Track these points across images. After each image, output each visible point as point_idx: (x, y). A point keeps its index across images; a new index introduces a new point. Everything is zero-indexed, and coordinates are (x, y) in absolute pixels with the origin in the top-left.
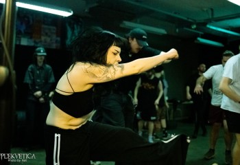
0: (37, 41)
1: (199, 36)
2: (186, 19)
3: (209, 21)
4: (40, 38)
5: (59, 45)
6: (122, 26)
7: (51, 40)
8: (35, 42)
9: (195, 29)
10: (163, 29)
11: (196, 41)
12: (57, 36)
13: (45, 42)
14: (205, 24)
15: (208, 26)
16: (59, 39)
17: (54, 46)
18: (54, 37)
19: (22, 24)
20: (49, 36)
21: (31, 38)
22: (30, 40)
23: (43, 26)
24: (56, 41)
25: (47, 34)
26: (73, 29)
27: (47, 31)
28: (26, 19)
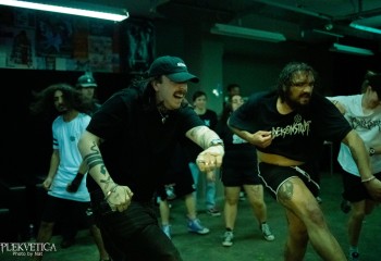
0: (83, 61)
1: (336, 42)
2: (317, 15)
3: (355, 17)
4: (87, 56)
5: (118, 65)
6: (213, 31)
7: (105, 59)
8: (78, 63)
9: (331, 31)
10: (281, 32)
11: (331, 50)
12: (114, 52)
13: (96, 63)
14: (348, 22)
15: (352, 25)
16: (117, 56)
17: (110, 69)
18: (109, 54)
19: (55, 35)
20: (101, 53)
21: (72, 57)
22: (70, 61)
23: (90, 37)
24: (113, 61)
25: (97, 50)
26: (138, 39)
27: (97, 45)
28: (62, 28)
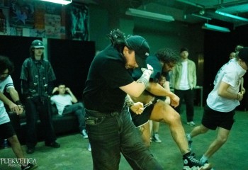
0: (41, 30)
1: (206, 22)
2: (194, 5)
3: (219, 7)
4: (44, 28)
5: (64, 34)
6: (127, 13)
7: (55, 30)
8: (38, 32)
9: (203, 15)
10: (171, 15)
11: (203, 28)
12: (62, 25)
13: (49, 32)
14: (214, 10)
15: (217, 12)
16: (64, 28)
17: (59, 36)
18: (59, 26)
19: (22, 13)
20: (54, 26)
21: (34, 28)
22: (32, 30)
23: (46, 15)
24: (61, 31)
25: (50, 23)
26: (78, 17)
27: (50, 20)
28: (27, 8)
